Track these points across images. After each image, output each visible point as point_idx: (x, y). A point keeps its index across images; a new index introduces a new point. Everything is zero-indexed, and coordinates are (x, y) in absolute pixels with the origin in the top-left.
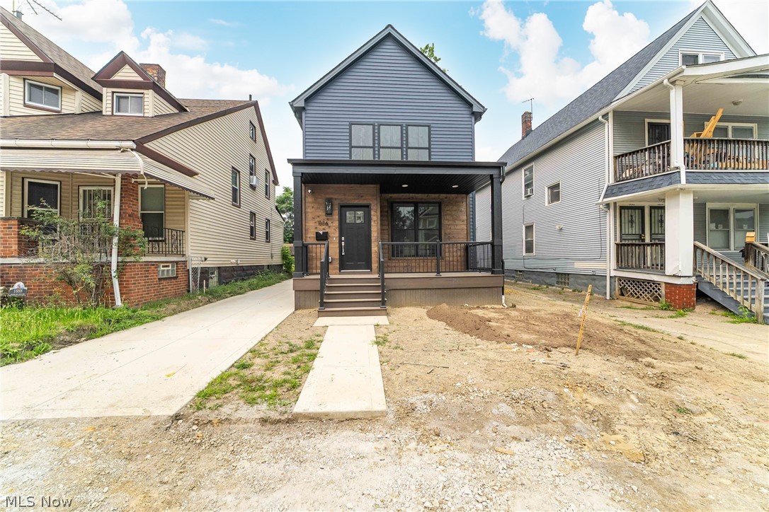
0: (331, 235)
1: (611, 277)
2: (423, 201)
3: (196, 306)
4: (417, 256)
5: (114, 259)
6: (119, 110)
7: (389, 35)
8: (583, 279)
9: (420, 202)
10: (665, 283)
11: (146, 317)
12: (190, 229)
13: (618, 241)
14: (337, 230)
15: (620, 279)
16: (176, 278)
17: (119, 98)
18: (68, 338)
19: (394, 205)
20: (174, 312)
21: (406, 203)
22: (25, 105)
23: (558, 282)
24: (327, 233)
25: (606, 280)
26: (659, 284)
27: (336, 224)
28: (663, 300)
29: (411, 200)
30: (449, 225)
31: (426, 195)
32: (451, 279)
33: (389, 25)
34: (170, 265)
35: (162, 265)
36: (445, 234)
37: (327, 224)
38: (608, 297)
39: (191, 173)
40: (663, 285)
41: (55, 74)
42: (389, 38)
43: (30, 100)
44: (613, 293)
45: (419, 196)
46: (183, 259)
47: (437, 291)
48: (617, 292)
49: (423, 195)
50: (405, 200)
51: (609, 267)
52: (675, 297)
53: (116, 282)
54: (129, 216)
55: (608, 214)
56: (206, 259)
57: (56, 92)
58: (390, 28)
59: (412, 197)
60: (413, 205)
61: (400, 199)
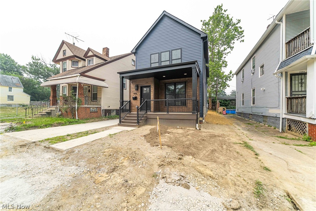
0: (138, 98)
1: (283, 119)
2: (178, 82)
3: (102, 120)
4: (175, 105)
5: (76, 106)
6: (89, 64)
7: (165, 15)
8: (272, 119)
9: (177, 83)
10: (309, 123)
11: (81, 122)
12: (102, 97)
13: (289, 96)
14: (140, 96)
15: (288, 119)
16: (97, 112)
17: (89, 61)
18: (56, 125)
19: (167, 84)
20: (92, 122)
21: (171, 84)
22: (72, 67)
23: (264, 121)
24: (136, 97)
25: (279, 120)
26: (306, 124)
27: (139, 93)
28: (307, 133)
29: (173, 82)
30: (189, 92)
31: (179, 79)
32: (172, 115)
33: (164, 11)
34: (95, 108)
35: (92, 108)
36: (188, 95)
37: (136, 94)
38: (280, 131)
39: (103, 80)
40: (307, 124)
41: (76, 58)
42: (165, 16)
43: (73, 65)
44: (284, 129)
45: (177, 80)
46: (100, 106)
47: (166, 120)
48: (287, 128)
49: (178, 79)
50: (170, 82)
51: (282, 112)
52: (313, 133)
53: (76, 112)
54: (80, 94)
55: (281, 79)
56: (109, 107)
57: (77, 62)
58: (165, 12)
59: (174, 81)
60: (174, 84)
61: (169, 82)
